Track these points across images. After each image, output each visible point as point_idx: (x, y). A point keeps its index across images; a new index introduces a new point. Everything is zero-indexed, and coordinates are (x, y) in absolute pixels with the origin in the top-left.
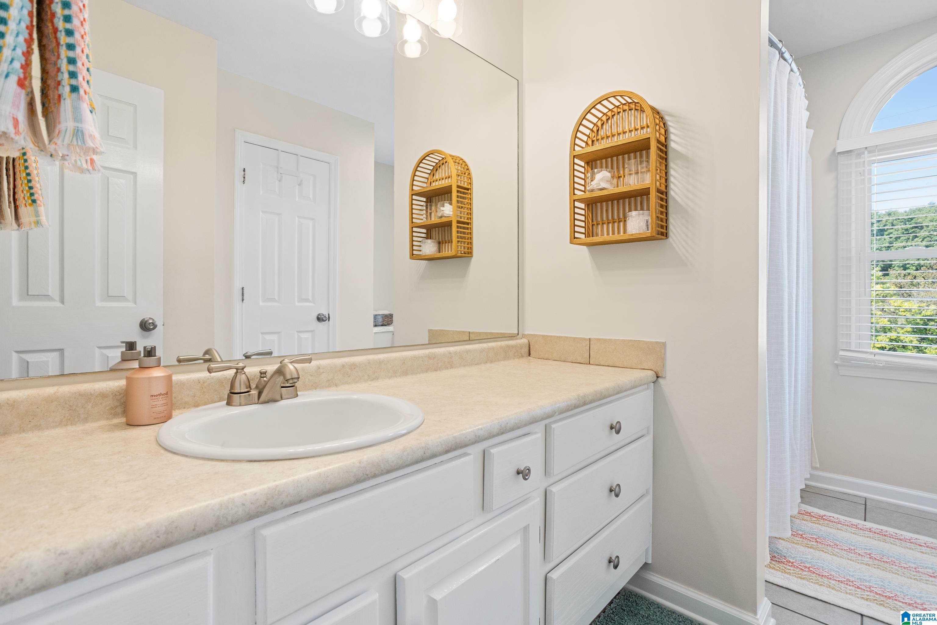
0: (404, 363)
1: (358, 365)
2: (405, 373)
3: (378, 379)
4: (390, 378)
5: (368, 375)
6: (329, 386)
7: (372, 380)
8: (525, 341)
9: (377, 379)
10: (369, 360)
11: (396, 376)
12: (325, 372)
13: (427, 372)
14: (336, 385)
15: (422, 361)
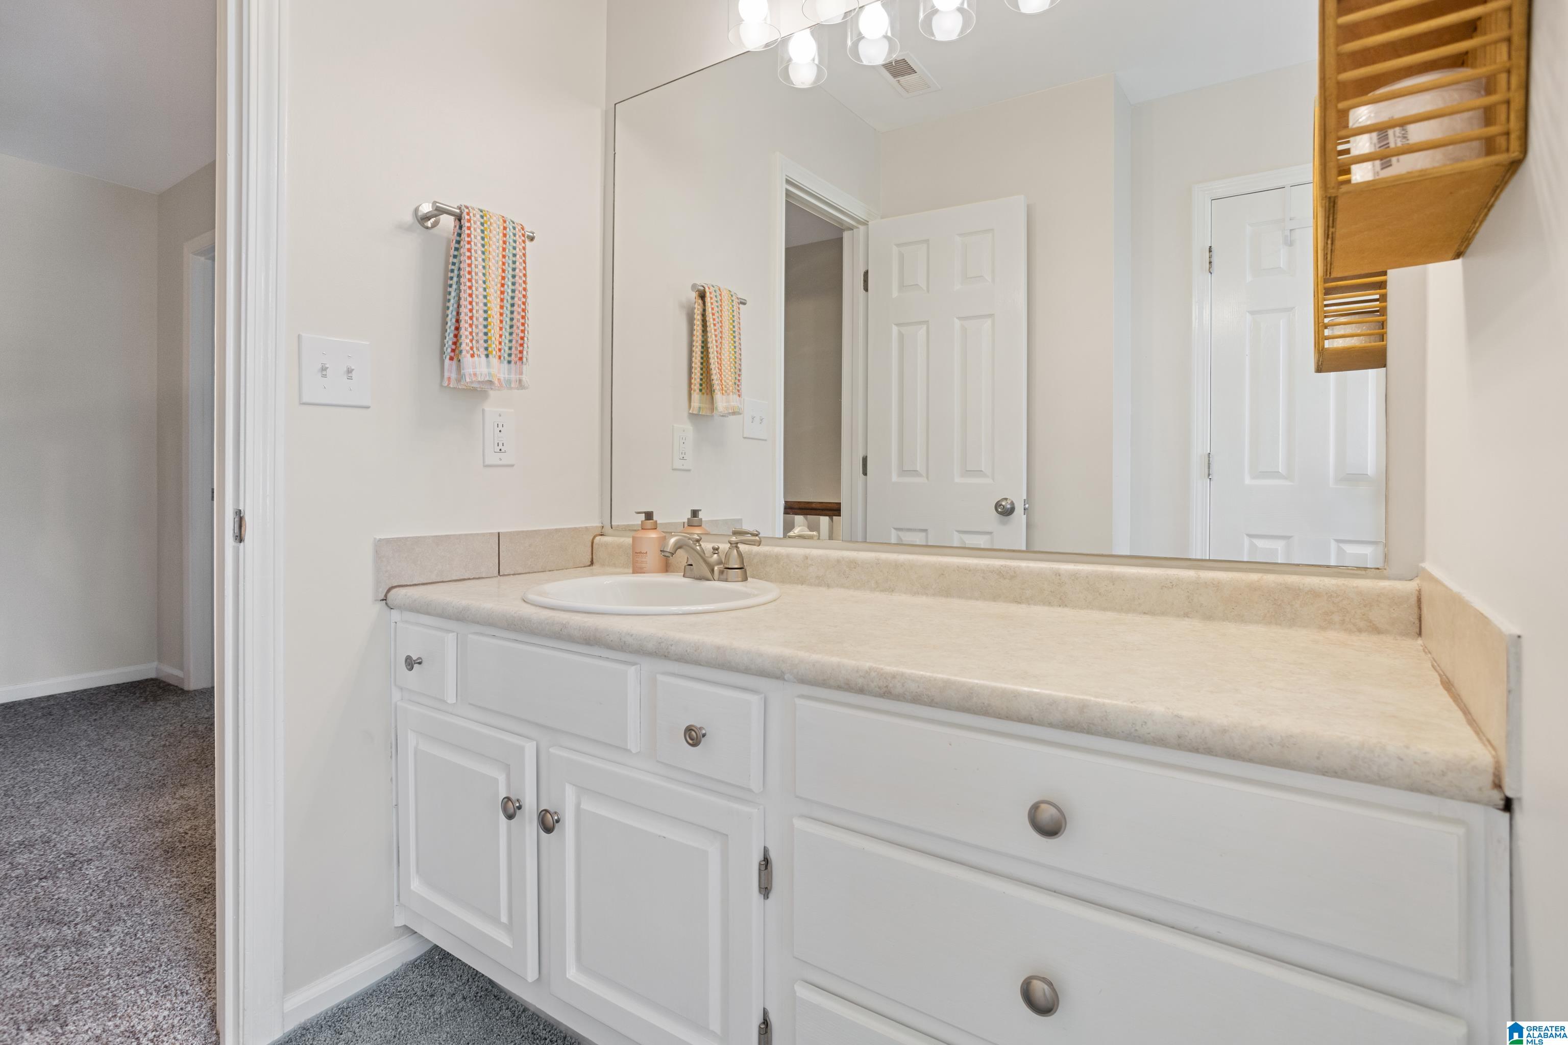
0: (943, 574)
1: (859, 563)
2: (946, 592)
3: (893, 590)
4: (916, 593)
5: (877, 582)
6: (819, 585)
7: (882, 591)
8: (1411, 586)
9: (891, 590)
10: (878, 560)
11: (927, 594)
12: (814, 564)
13: (995, 601)
14: (828, 586)
15: (984, 578)
